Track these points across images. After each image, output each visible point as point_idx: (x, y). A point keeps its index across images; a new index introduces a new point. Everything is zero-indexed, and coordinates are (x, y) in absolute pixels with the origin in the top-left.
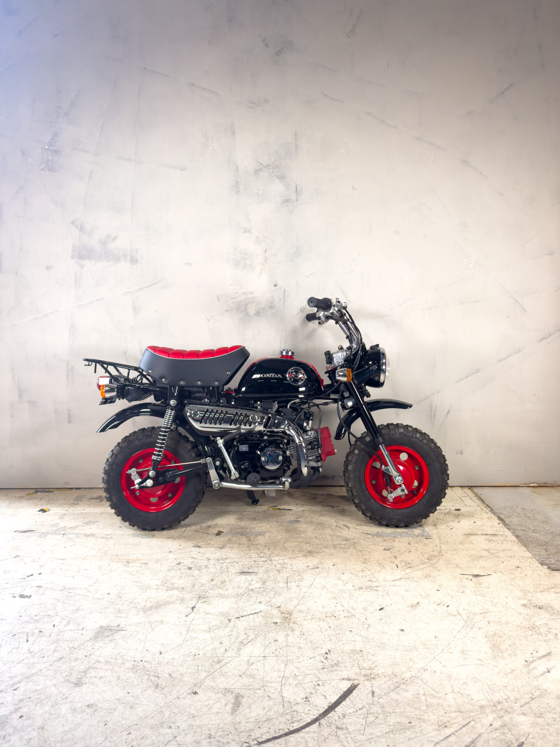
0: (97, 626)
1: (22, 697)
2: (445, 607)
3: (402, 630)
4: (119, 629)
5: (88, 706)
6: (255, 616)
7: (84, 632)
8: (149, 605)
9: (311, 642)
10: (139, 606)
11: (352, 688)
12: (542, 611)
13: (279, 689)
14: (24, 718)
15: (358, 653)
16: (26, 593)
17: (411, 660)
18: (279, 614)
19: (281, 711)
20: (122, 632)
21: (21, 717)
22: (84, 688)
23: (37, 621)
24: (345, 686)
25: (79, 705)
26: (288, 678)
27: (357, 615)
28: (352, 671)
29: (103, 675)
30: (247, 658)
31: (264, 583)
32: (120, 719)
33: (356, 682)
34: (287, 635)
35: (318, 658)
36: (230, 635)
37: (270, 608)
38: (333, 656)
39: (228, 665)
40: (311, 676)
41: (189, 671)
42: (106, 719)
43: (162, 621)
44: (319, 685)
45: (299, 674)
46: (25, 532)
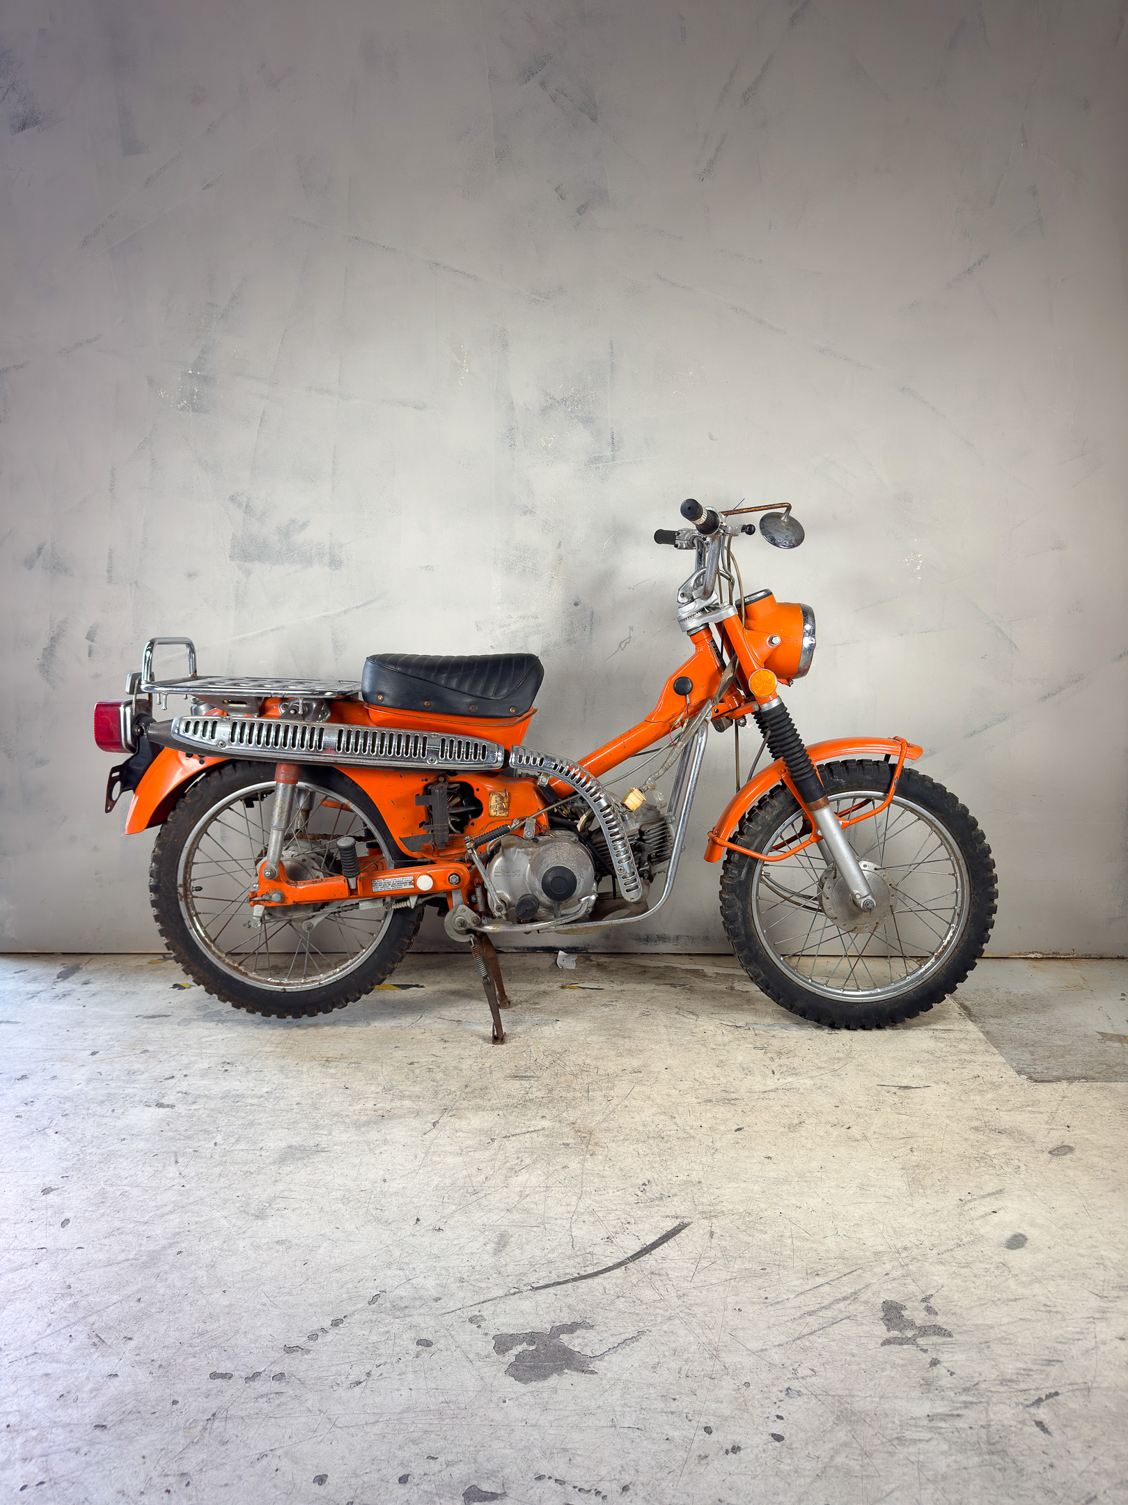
0: (284, 1144)
1: (177, 1230)
2: (844, 1130)
3: (769, 1158)
4: (318, 1149)
5: (277, 1242)
6: (534, 1135)
7: (264, 1153)
8: (364, 1118)
9: (621, 1170)
10: (347, 1120)
11: (680, 1227)
12: (1004, 1136)
13: (568, 1227)
14: (184, 1254)
15: (694, 1185)
16: (165, 1101)
17: (777, 1195)
18: (572, 1133)
19: (569, 1252)
20: (322, 1154)
21: (179, 1253)
22: (270, 1222)
23: (189, 1138)
24: (669, 1225)
25: (264, 1241)
26: (582, 1214)
27: (698, 1137)
28: (682, 1207)
29: (297, 1206)
30: (519, 1189)
31: (551, 1091)
32: (327, 1259)
33: (686, 1221)
34: (584, 1160)
35: (630, 1190)
36: (495, 1160)
37: (558, 1125)
38: (654, 1187)
39: (488, 1196)
40: (617, 1212)
41: (429, 1203)
42: (306, 1258)
43: (385, 1140)
44: (629, 1223)
45: (600, 1209)
46: (153, 1017)
